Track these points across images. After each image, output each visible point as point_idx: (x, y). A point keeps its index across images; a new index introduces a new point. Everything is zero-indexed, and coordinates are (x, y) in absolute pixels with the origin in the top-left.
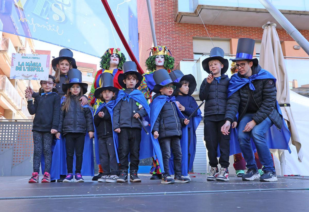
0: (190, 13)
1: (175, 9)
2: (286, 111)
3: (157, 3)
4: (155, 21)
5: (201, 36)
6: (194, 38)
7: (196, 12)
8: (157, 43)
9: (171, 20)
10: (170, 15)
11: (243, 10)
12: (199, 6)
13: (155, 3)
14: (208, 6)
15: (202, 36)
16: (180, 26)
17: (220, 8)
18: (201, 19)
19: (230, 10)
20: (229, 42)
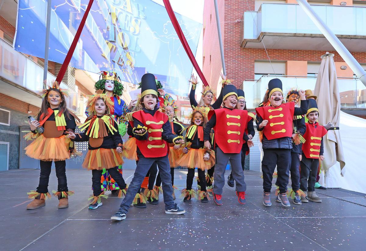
0: (254, 40)
1: (241, 36)
2: (335, 134)
3: (227, 31)
4: (224, 47)
5: (261, 59)
6: (256, 61)
7: (258, 38)
8: (225, 66)
9: (238, 46)
10: (237, 42)
11: (300, 36)
12: (262, 34)
13: (225, 31)
14: (270, 33)
15: (263, 59)
16: (245, 51)
17: (280, 35)
18: (263, 44)
19: (289, 36)
20: (285, 64)
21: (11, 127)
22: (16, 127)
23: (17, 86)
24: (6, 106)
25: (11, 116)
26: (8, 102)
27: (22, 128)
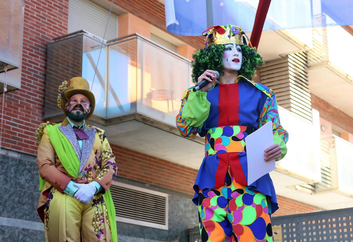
21: (172, 233)
22: (182, 232)
23: (173, 131)
24: (159, 184)
25: (170, 206)
26: (161, 174)
27: (194, 233)
